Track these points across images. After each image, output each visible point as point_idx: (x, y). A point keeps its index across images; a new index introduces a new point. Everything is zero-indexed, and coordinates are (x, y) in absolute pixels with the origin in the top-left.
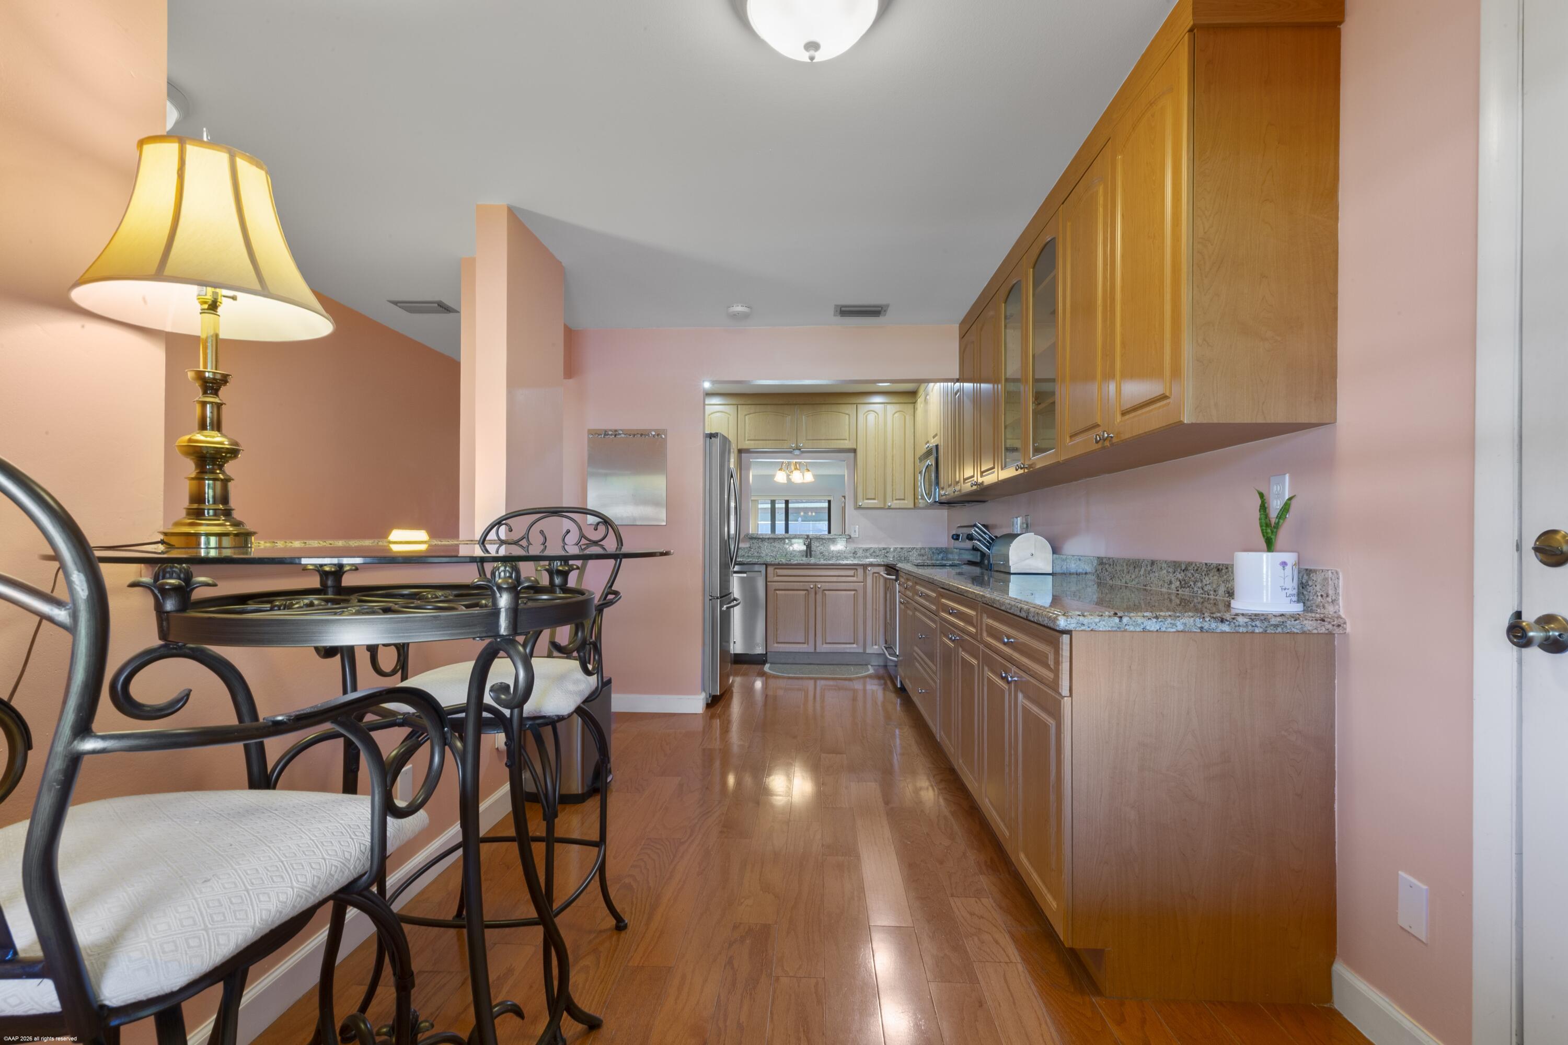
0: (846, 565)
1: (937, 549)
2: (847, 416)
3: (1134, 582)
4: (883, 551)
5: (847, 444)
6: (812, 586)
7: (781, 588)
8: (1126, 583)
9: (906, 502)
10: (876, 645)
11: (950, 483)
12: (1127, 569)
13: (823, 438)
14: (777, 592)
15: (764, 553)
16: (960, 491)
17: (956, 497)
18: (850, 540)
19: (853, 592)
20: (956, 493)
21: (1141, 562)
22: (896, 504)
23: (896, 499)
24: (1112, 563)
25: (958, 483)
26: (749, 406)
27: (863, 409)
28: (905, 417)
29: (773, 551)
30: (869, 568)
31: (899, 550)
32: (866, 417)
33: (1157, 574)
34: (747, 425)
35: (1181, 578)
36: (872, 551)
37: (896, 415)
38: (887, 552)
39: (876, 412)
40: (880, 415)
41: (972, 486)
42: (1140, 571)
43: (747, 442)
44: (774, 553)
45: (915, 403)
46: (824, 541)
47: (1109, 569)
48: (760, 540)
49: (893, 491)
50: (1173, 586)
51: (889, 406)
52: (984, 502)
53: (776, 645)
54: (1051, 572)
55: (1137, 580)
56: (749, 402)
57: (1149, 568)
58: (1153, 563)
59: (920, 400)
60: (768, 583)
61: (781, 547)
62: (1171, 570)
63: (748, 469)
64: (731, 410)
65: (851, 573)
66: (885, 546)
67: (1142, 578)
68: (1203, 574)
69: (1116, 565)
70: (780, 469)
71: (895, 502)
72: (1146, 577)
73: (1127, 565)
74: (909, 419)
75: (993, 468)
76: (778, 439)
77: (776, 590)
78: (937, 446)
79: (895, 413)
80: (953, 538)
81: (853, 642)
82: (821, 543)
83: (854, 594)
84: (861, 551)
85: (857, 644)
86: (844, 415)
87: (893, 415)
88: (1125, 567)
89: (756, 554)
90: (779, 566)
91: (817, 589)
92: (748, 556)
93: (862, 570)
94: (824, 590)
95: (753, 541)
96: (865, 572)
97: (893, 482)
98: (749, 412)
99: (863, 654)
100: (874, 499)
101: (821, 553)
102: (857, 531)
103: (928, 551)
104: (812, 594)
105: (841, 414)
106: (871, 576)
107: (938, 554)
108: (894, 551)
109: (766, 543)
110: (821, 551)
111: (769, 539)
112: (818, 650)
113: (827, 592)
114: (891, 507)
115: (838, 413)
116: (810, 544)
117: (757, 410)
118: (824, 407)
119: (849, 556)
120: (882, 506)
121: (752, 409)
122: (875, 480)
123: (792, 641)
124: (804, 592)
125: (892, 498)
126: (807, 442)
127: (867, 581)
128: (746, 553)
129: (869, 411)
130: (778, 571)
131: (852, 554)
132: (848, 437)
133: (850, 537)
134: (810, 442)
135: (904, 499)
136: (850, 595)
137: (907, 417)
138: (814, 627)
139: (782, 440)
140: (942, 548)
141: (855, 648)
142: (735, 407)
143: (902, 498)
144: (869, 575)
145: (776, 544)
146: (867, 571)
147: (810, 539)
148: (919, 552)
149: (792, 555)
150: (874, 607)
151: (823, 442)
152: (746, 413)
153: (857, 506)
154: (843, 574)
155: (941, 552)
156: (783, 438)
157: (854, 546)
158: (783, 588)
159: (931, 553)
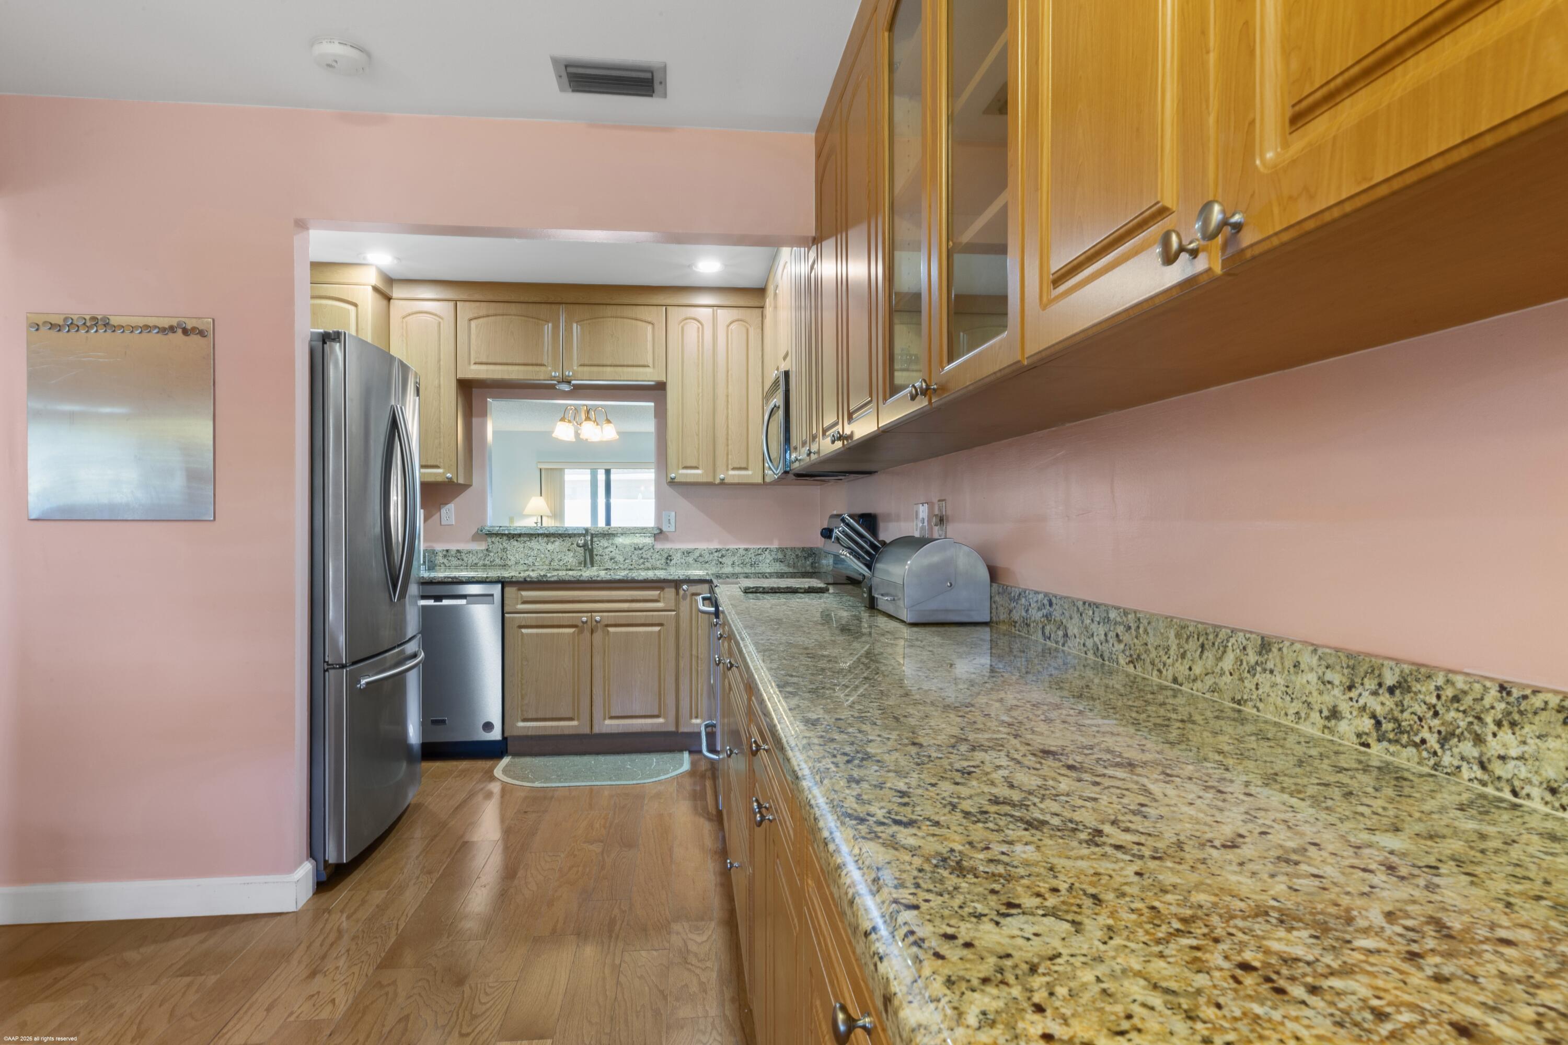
0: (646, 581)
1: (803, 549)
2: (650, 327)
3: (1199, 684)
4: (716, 554)
5: (648, 376)
6: (584, 619)
7: (528, 624)
8: (1175, 680)
9: (750, 472)
10: (697, 717)
11: (804, 438)
12: (1179, 646)
13: (609, 363)
14: (524, 631)
15: (513, 558)
16: (818, 452)
17: (814, 465)
18: (661, 536)
19: (657, 629)
20: (813, 457)
21: (1223, 634)
22: (733, 476)
23: (734, 469)
24: (1133, 626)
25: (814, 438)
26: (478, 304)
27: (676, 314)
28: (747, 330)
29: (525, 557)
30: (685, 587)
31: (742, 552)
32: (683, 328)
33: (1279, 680)
34: (473, 337)
35: (1379, 710)
36: (697, 554)
37: (733, 326)
38: (723, 556)
39: (699, 321)
40: (705, 326)
41: (833, 442)
42: (1220, 659)
43: (474, 367)
44: (530, 559)
45: (761, 307)
47: (1126, 638)
48: (505, 538)
49: (728, 455)
50: (1345, 728)
51: (720, 312)
52: (870, 473)
53: (521, 724)
54: (988, 620)
55: (1209, 681)
56: (477, 297)
57: (1252, 658)
58: (1265, 646)
59: (769, 301)
60: (506, 615)
61: (541, 548)
62: (1336, 677)
63: (484, 414)
64: (443, 309)
65: (654, 594)
66: (720, 546)
67: (1227, 678)
68: (1489, 719)
69: (1146, 631)
70: (563, 419)
71: (731, 472)
72: (1242, 680)
73: (1178, 636)
74: (754, 333)
75: (870, 402)
76: (530, 362)
77: (521, 627)
78: (787, 374)
79: (731, 323)
80: (822, 534)
81: (656, 713)
82: (611, 541)
83: (660, 630)
84: (679, 555)
85: (664, 718)
86: (644, 324)
87: (728, 326)
88: (1173, 642)
89: (498, 561)
90: (525, 584)
91: (594, 623)
92: (485, 565)
93: (673, 590)
94: (607, 626)
95: (493, 539)
96: (677, 593)
97: (727, 439)
98: (476, 315)
99: (675, 734)
100: (696, 468)
101: (611, 559)
102: (673, 521)
103: (789, 553)
104: (587, 634)
105: (639, 323)
106: (688, 599)
107: (805, 558)
108: (734, 554)
109: (515, 543)
110: (611, 555)
111: (520, 535)
112: (596, 730)
113: (611, 629)
114: (726, 481)
115: (634, 322)
116: (592, 544)
117: (491, 312)
118: (610, 310)
119: (658, 563)
120: (710, 479)
121: (483, 308)
122: (698, 435)
123: (550, 716)
124: (571, 630)
125: (727, 466)
126: (581, 369)
127: (682, 609)
128: (480, 559)
129: (686, 319)
130: (524, 593)
131: (663, 561)
132: (651, 365)
133: (661, 532)
134: (586, 369)
135: (746, 469)
136: (652, 632)
137: (751, 331)
138: (589, 690)
139: (537, 365)
140: (811, 549)
141: (661, 724)
142: (452, 304)
143: (744, 465)
144: (684, 597)
145: (534, 544)
146: (681, 592)
147: (592, 535)
148: (774, 556)
149: (561, 563)
150: (694, 652)
151: (609, 369)
152: (471, 316)
153: (669, 480)
154: (639, 598)
155: (810, 555)
156: (539, 362)
157: (667, 546)
158: (534, 624)
159: (793, 556)
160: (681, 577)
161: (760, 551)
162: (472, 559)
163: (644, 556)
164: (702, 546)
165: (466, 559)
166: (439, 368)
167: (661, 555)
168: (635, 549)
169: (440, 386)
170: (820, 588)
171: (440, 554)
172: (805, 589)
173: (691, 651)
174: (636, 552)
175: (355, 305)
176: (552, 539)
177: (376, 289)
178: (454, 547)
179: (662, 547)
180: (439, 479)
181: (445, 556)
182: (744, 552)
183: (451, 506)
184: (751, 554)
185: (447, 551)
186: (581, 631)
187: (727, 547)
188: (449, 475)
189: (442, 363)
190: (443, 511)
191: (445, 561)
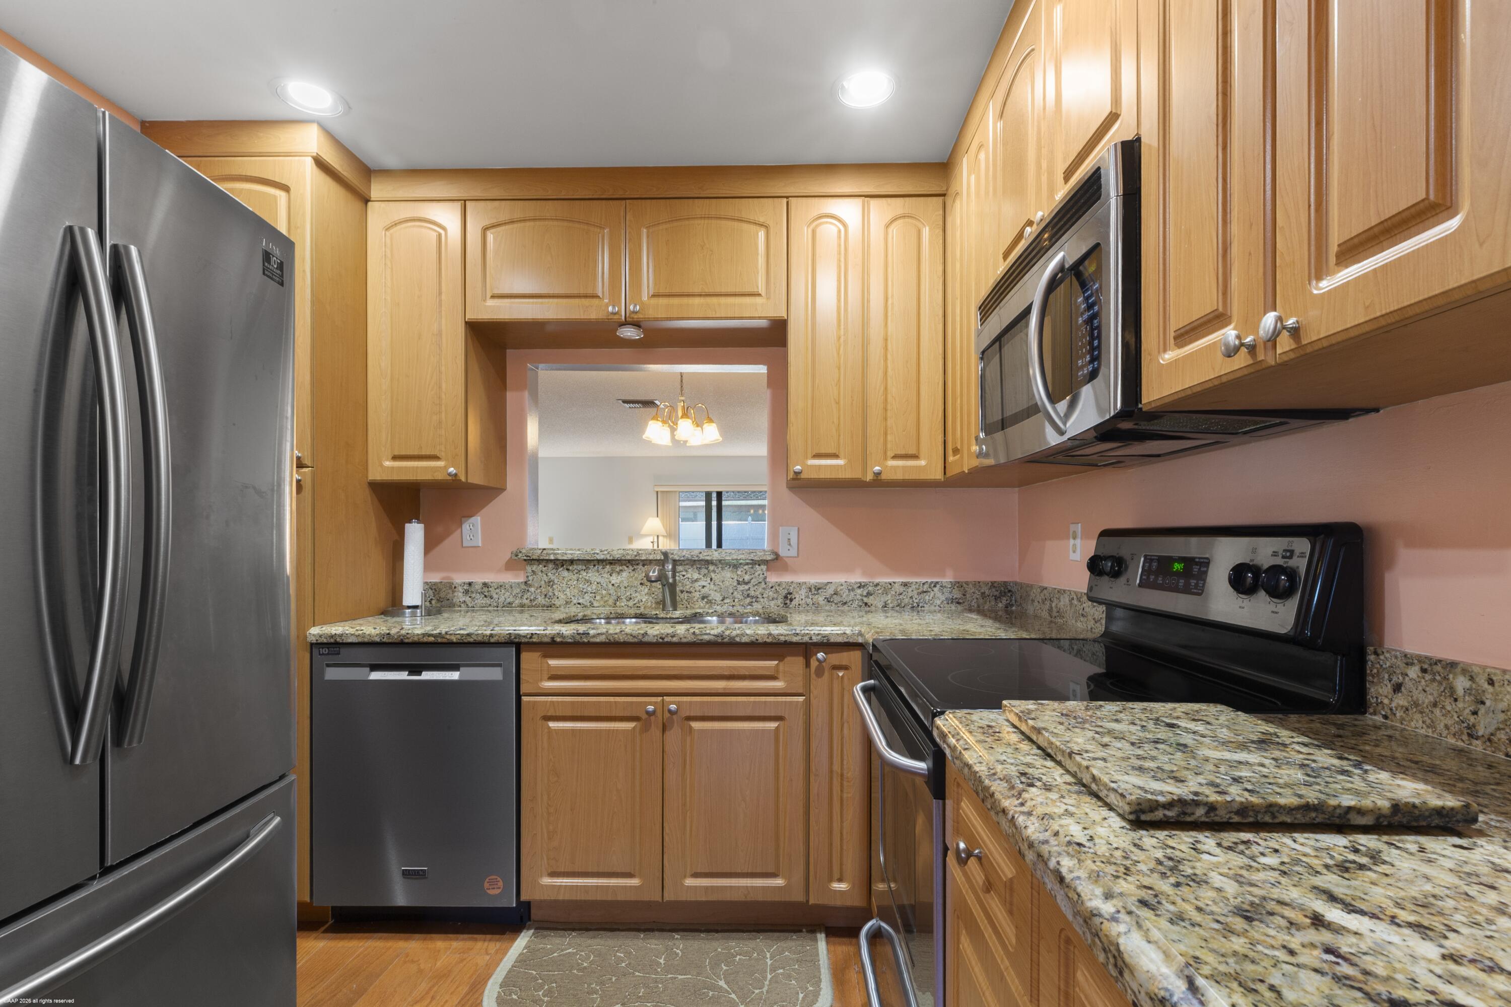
0: (753, 644)
1: (993, 585)
2: (761, 232)
4: (859, 591)
5: (760, 311)
6: (651, 708)
7: (559, 713)
9: (923, 463)
10: (840, 880)
13: (697, 291)
14: (552, 724)
15: (562, 596)
18: (777, 564)
19: (773, 725)
22: (895, 469)
23: (895, 457)
26: (497, 203)
27: (804, 210)
28: (919, 233)
29: (583, 593)
30: (820, 655)
31: (898, 588)
32: (814, 232)
34: (490, 255)
36: (830, 591)
37: (894, 230)
38: (869, 594)
39: (840, 220)
40: (851, 226)
43: (491, 303)
44: (587, 597)
45: (944, 195)
46: (711, 568)
48: (551, 566)
49: (886, 434)
51: (874, 204)
53: (547, 881)
56: (496, 192)
60: (524, 699)
61: (602, 581)
63: (523, 386)
65: (768, 665)
66: (863, 580)
70: (655, 418)
71: (892, 463)
74: (930, 238)
76: (575, 292)
77: (547, 718)
79: (891, 223)
81: (770, 868)
82: (704, 571)
83: (777, 728)
84: (803, 592)
85: (784, 877)
86: (753, 228)
87: (888, 227)
89: (541, 600)
90: (554, 647)
91: (667, 715)
92: (522, 606)
93: (800, 660)
94: (690, 718)
95: (534, 568)
96: (808, 665)
97: (886, 410)
98: (494, 221)
99: (804, 906)
100: (835, 456)
101: (703, 598)
102: (794, 541)
103: (970, 590)
104: (656, 732)
105: (745, 226)
106: (826, 674)
107: (996, 598)
108: (886, 592)
109: (565, 573)
110: (704, 591)
111: (572, 562)
112: (669, 896)
113: (696, 725)
114: (884, 477)
115: (736, 224)
116: (674, 576)
117: (518, 215)
118: (700, 207)
119: (772, 603)
120: (856, 474)
121: (504, 211)
122: (838, 403)
123: (595, 870)
124: (629, 725)
125: (885, 453)
126: (654, 301)
127: (814, 692)
128: (515, 596)
129: (821, 217)
130: (553, 662)
131: (780, 601)
132: (763, 293)
133: (777, 557)
134: (663, 301)
135: (915, 457)
136: (763, 731)
137: (926, 232)
138: (659, 826)
139: (586, 296)
140: (1005, 583)
141: (779, 888)
142: (458, 206)
143: (912, 451)
144: (820, 672)
145: (592, 575)
146: (814, 664)
147: (675, 562)
148: (947, 595)
149: (631, 603)
150: (836, 767)
151: (697, 301)
152: (487, 223)
153: (791, 475)
154: (742, 672)
155: (1003, 594)
156: (590, 291)
157: (786, 578)
158: (569, 713)
159: (978, 595)
160: (815, 639)
161: (926, 587)
162: (504, 597)
163: (752, 593)
164: (839, 579)
165: (495, 596)
166: (440, 305)
167: (777, 592)
168: (739, 583)
169: (440, 333)
170: (1440, 812)
171: (460, 589)
172: (1376, 812)
173: (831, 764)
174: (741, 588)
175: (286, 188)
176: (618, 568)
177: (320, 163)
178: (479, 579)
179: (779, 580)
180: (439, 476)
181: (466, 592)
182: (902, 589)
183: (477, 520)
184: (912, 591)
185: (470, 584)
186: (646, 728)
187: (877, 581)
188: (451, 470)
189: (443, 297)
190: (466, 527)
191: (468, 599)
